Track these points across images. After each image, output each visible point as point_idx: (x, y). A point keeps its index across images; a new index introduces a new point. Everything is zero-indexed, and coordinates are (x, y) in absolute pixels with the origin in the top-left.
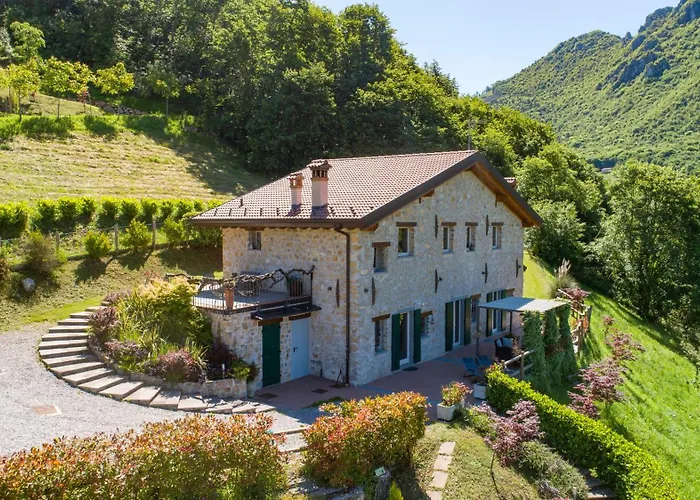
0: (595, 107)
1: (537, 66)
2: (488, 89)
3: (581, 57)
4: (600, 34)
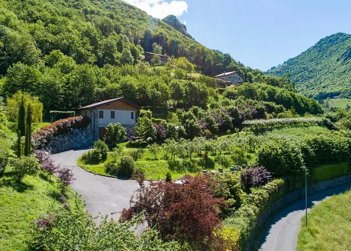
0: (335, 69)
1: (309, 51)
2: (285, 63)
3: (331, 46)
4: (341, 34)
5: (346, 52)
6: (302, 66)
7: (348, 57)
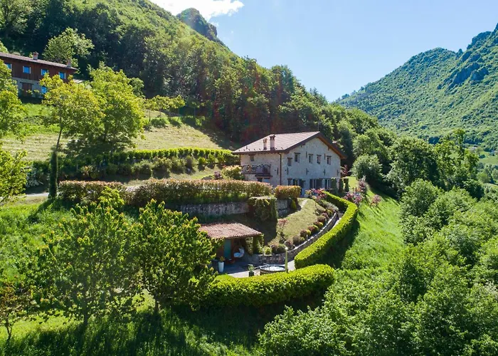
0: (436, 101)
1: (396, 73)
2: (362, 89)
3: (427, 66)
4: (441, 50)
5: (452, 77)
6: (388, 95)
7: (455, 82)
